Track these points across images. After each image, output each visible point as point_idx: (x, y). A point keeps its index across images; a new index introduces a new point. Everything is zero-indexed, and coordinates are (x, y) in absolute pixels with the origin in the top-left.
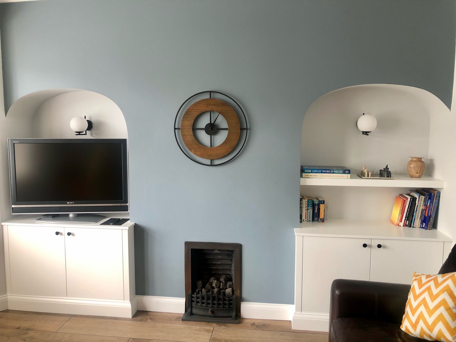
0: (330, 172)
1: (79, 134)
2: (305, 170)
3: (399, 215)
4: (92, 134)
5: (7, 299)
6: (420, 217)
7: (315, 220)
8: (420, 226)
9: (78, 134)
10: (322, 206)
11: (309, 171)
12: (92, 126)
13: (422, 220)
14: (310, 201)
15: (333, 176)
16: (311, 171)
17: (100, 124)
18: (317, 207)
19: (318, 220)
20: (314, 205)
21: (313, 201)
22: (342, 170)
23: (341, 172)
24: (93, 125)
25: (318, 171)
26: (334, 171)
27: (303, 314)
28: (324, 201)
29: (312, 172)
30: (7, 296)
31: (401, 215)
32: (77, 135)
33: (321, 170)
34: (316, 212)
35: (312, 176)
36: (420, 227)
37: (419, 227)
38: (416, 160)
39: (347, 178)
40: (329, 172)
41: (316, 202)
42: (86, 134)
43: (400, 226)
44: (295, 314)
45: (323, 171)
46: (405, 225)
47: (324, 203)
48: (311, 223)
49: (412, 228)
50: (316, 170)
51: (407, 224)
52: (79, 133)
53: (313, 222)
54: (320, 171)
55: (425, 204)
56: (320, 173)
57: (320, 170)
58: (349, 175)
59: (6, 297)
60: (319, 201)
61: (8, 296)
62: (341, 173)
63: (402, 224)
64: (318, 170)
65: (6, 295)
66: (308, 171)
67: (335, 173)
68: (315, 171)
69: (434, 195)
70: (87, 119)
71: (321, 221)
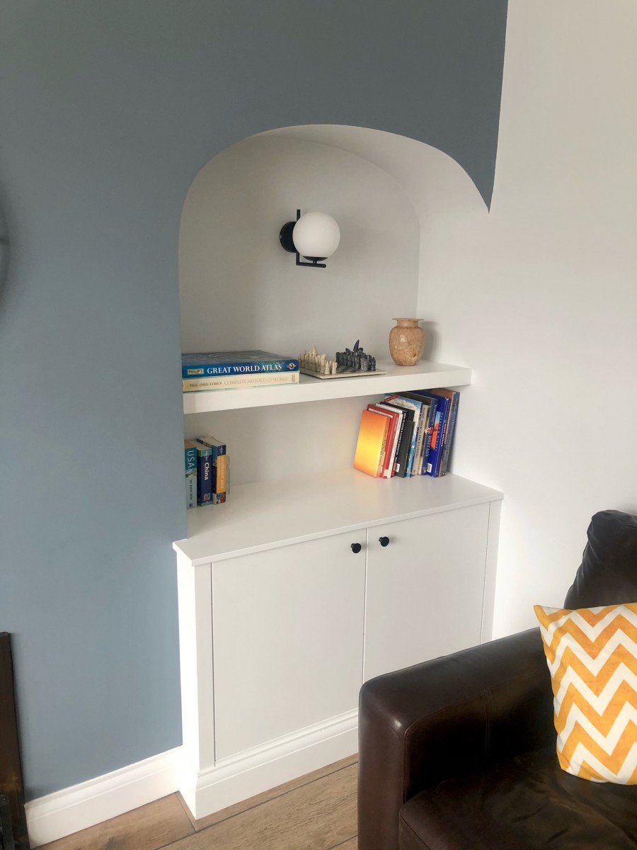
0: (254, 369)
2: (188, 370)
3: (382, 453)
6: (422, 450)
7: (205, 501)
8: (422, 471)
10: (220, 462)
11: (200, 372)
13: (425, 457)
14: (190, 453)
15: (261, 380)
16: (205, 371)
18: (207, 466)
19: (212, 499)
20: (199, 461)
21: (198, 452)
22: (280, 362)
23: (278, 367)
25: (223, 369)
26: (261, 367)
27: (221, 768)
28: (224, 447)
29: (206, 375)
31: (385, 453)
33: (229, 365)
34: (206, 478)
35: (207, 384)
36: (423, 474)
37: (420, 473)
38: (410, 325)
39: (293, 382)
40: (250, 369)
41: (206, 453)
43: (386, 477)
44: (200, 776)
45: (236, 369)
46: (394, 474)
47: (224, 453)
48: (196, 510)
49: (408, 478)
50: (217, 366)
51: (398, 471)
53: (201, 506)
54: (228, 371)
55: (430, 423)
56: (228, 374)
57: (226, 365)
58: (297, 374)
60: (213, 448)
62: (277, 371)
63: (388, 473)
64: (222, 366)
66: (195, 371)
67: (263, 372)
68: (215, 370)
69: (450, 400)
71: (219, 501)
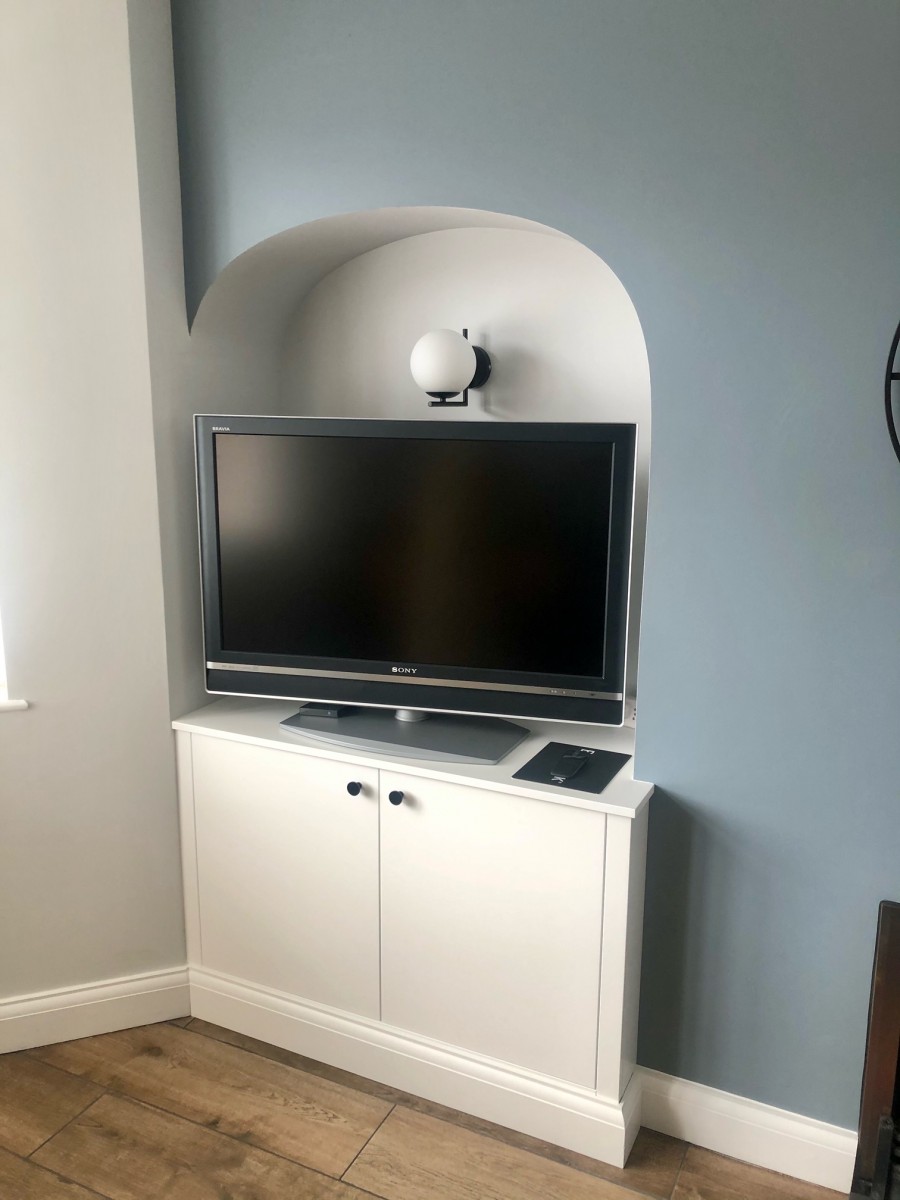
1: (443, 403)
4: (485, 405)
5: (188, 981)
9: (438, 400)
12: (490, 372)
17: (523, 362)
24: (495, 367)
30: (188, 969)
32: (434, 404)
42: (465, 403)
52: (442, 398)
59: (185, 974)
61: (191, 973)
65: (184, 968)
70: (474, 340)
